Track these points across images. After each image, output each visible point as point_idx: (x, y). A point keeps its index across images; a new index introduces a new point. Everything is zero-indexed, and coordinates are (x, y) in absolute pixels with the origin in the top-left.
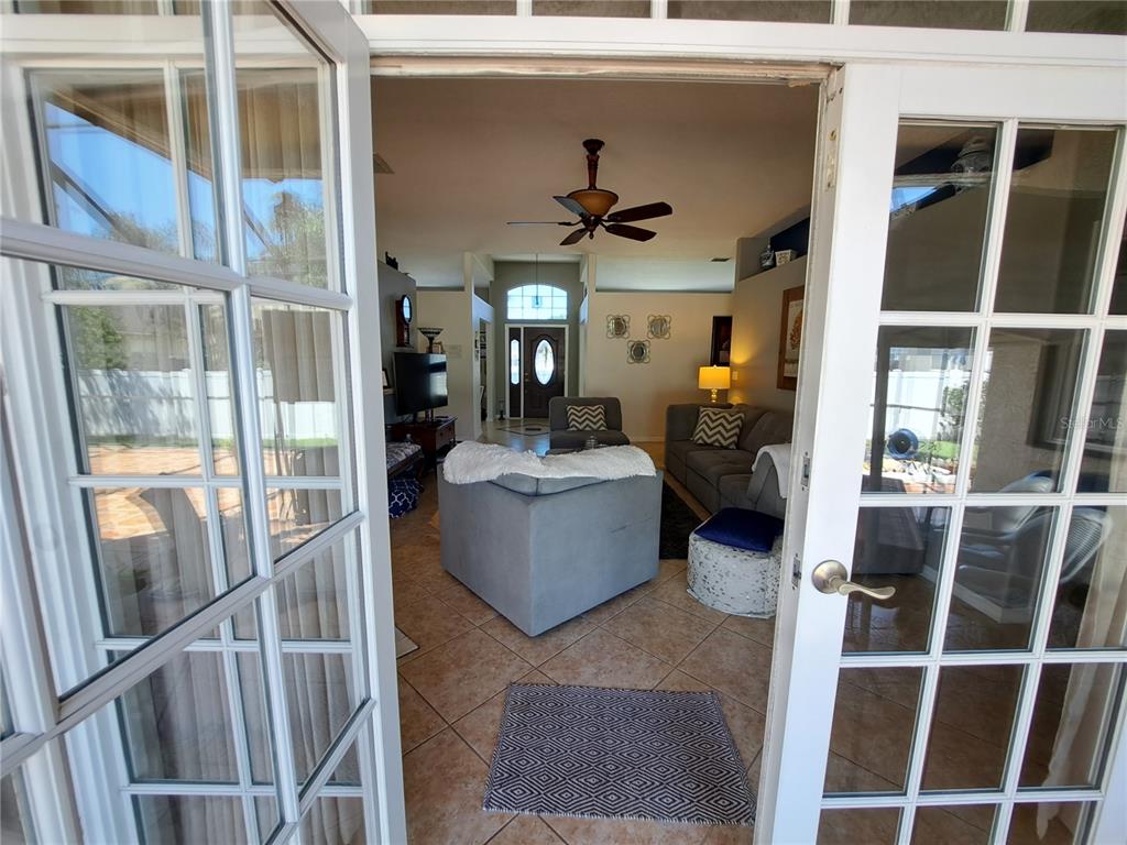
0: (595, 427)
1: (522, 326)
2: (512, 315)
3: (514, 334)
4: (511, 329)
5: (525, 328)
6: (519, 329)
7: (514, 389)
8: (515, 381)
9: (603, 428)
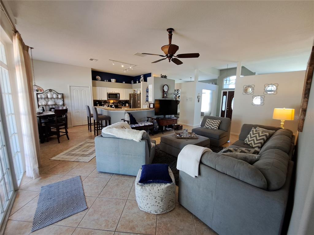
0: (213, 128)
1: (228, 91)
2: (225, 87)
3: (225, 94)
4: (224, 92)
5: (229, 92)
6: (227, 92)
7: (223, 112)
8: (223, 109)
9: (216, 129)
